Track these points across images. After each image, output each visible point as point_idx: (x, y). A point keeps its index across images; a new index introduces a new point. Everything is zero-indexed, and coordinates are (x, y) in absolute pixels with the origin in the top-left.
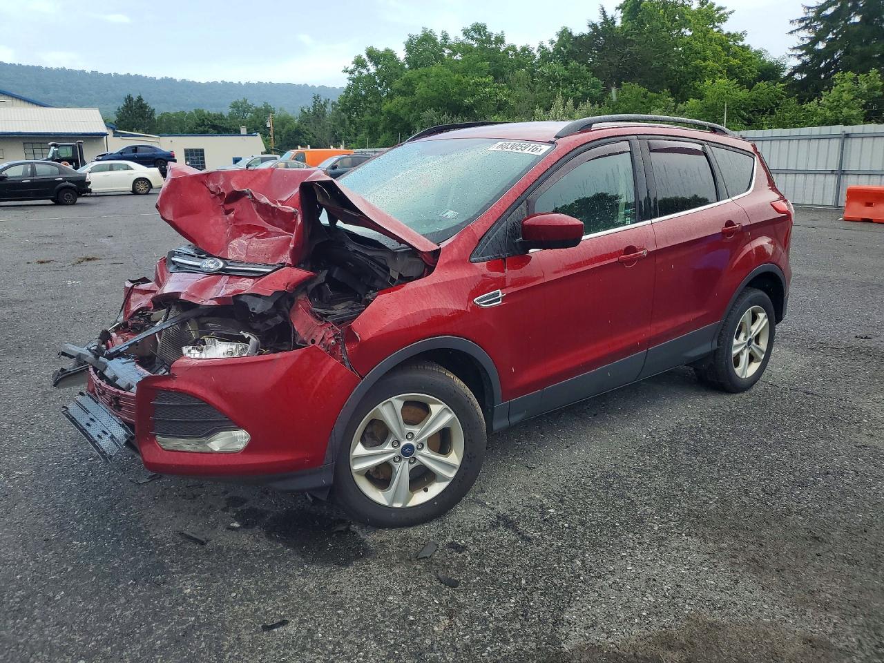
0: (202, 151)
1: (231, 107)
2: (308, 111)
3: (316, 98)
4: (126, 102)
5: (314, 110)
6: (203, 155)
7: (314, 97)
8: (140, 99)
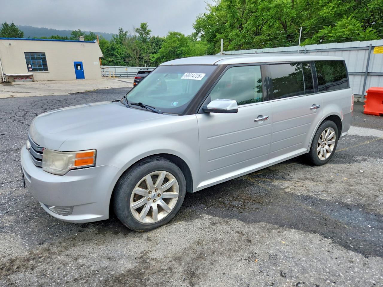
0: (44, 54)
1: (72, 34)
2: (117, 37)
3: (121, 30)
4: (4, 27)
5: (120, 37)
6: (45, 58)
7: (120, 30)
8: (13, 25)
